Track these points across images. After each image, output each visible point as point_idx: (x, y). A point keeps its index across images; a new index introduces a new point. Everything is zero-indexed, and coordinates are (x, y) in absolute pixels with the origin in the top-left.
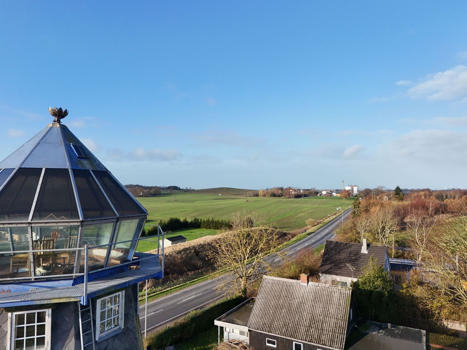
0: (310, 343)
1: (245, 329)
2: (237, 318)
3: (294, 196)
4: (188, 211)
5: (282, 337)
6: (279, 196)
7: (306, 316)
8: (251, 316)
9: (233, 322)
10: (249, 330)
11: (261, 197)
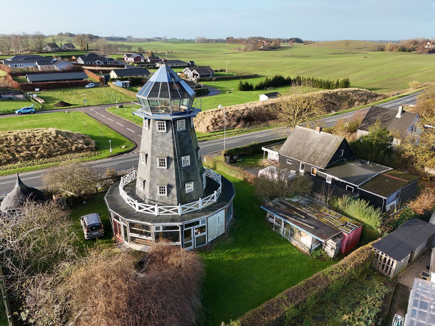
0: (308, 164)
1: (277, 153)
2: (276, 148)
3: (427, 51)
4: (298, 67)
5: (295, 159)
6: (410, 51)
7: (312, 150)
8: (282, 147)
9: (272, 149)
10: (279, 154)
11: (388, 51)
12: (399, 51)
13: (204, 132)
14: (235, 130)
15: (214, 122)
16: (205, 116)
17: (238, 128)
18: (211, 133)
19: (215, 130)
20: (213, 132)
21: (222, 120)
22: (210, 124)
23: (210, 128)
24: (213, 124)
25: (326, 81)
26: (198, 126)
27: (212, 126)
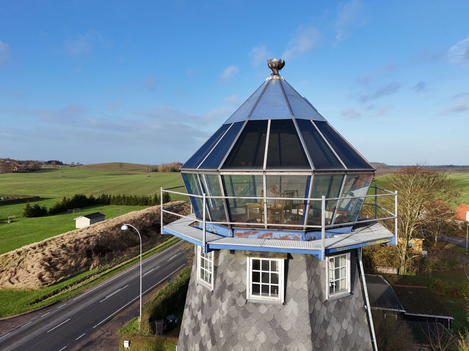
11: (161, 172)
12: (171, 171)
13: (36, 288)
14: (91, 271)
15: (48, 265)
16: (22, 257)
17: (95, 267)
18: (51, 285)
19: (57, 278)
20: (55, 284)
21: (61, 260)
22: (43, 270)
23: (46, 277)
24: (47, 269)
25: (141, 196)
26: (17, 279)
27: (48, 273)
